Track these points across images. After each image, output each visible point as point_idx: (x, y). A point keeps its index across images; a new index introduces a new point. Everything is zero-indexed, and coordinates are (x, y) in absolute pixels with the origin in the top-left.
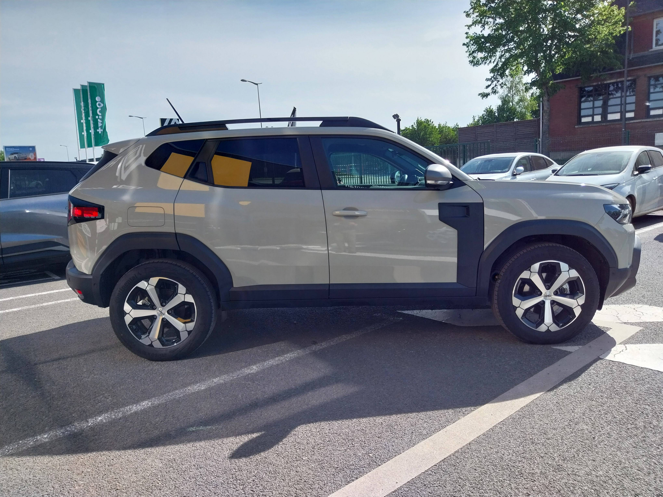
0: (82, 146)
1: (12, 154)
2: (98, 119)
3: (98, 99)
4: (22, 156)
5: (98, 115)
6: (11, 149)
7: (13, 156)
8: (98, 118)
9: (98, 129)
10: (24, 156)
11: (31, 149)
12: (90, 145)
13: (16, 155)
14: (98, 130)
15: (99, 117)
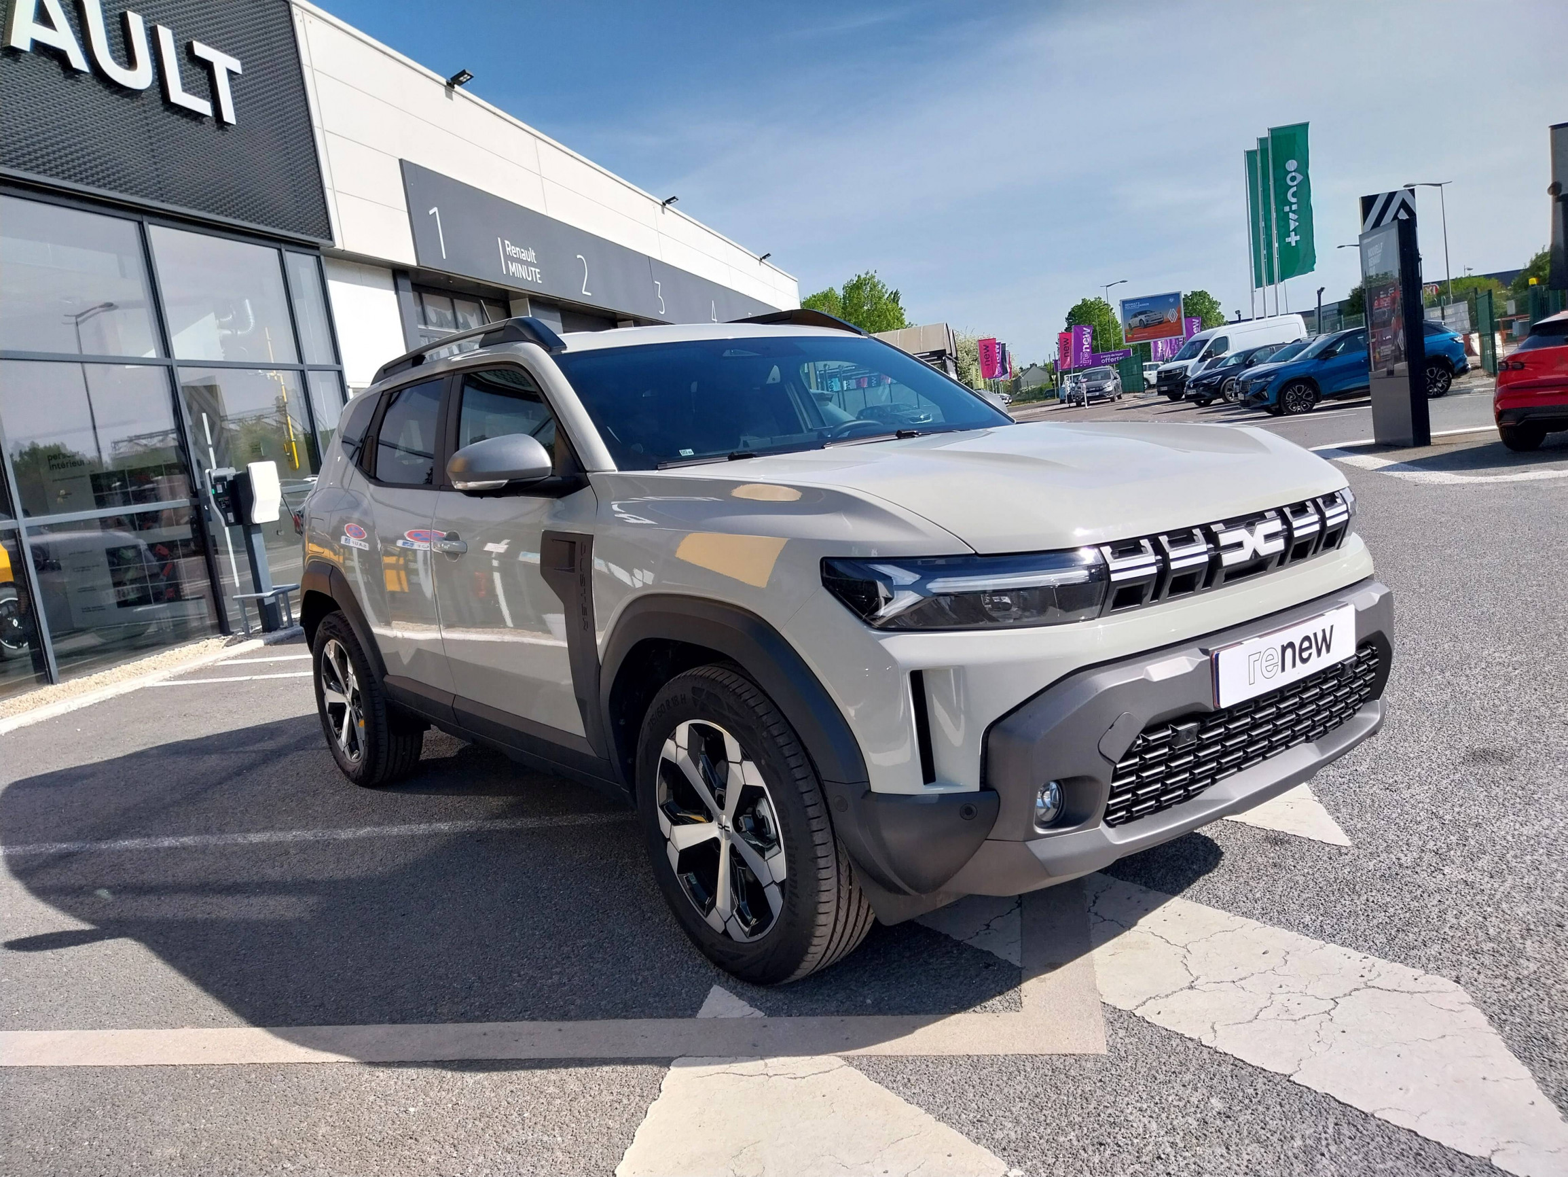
0: (1259, 284)
1: (1135, 316)
2: (1290, 214)
3: (1292, 165)
4: (1155, 317)
5: (1291, 204)
6: (1134, 306)
7: (1137, 319)
8: (1288, 210)
9: (1289, 236)
10: (1158, 316)
11: (1171, 300)
12: (1271, 281)
13: (1143, 317)
14: (1288, 240)
15: (1291, 208)
